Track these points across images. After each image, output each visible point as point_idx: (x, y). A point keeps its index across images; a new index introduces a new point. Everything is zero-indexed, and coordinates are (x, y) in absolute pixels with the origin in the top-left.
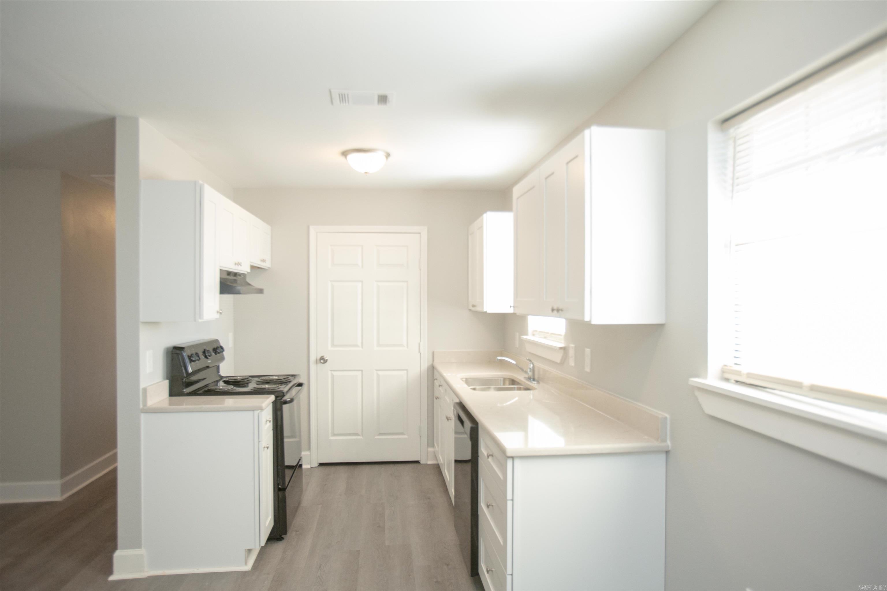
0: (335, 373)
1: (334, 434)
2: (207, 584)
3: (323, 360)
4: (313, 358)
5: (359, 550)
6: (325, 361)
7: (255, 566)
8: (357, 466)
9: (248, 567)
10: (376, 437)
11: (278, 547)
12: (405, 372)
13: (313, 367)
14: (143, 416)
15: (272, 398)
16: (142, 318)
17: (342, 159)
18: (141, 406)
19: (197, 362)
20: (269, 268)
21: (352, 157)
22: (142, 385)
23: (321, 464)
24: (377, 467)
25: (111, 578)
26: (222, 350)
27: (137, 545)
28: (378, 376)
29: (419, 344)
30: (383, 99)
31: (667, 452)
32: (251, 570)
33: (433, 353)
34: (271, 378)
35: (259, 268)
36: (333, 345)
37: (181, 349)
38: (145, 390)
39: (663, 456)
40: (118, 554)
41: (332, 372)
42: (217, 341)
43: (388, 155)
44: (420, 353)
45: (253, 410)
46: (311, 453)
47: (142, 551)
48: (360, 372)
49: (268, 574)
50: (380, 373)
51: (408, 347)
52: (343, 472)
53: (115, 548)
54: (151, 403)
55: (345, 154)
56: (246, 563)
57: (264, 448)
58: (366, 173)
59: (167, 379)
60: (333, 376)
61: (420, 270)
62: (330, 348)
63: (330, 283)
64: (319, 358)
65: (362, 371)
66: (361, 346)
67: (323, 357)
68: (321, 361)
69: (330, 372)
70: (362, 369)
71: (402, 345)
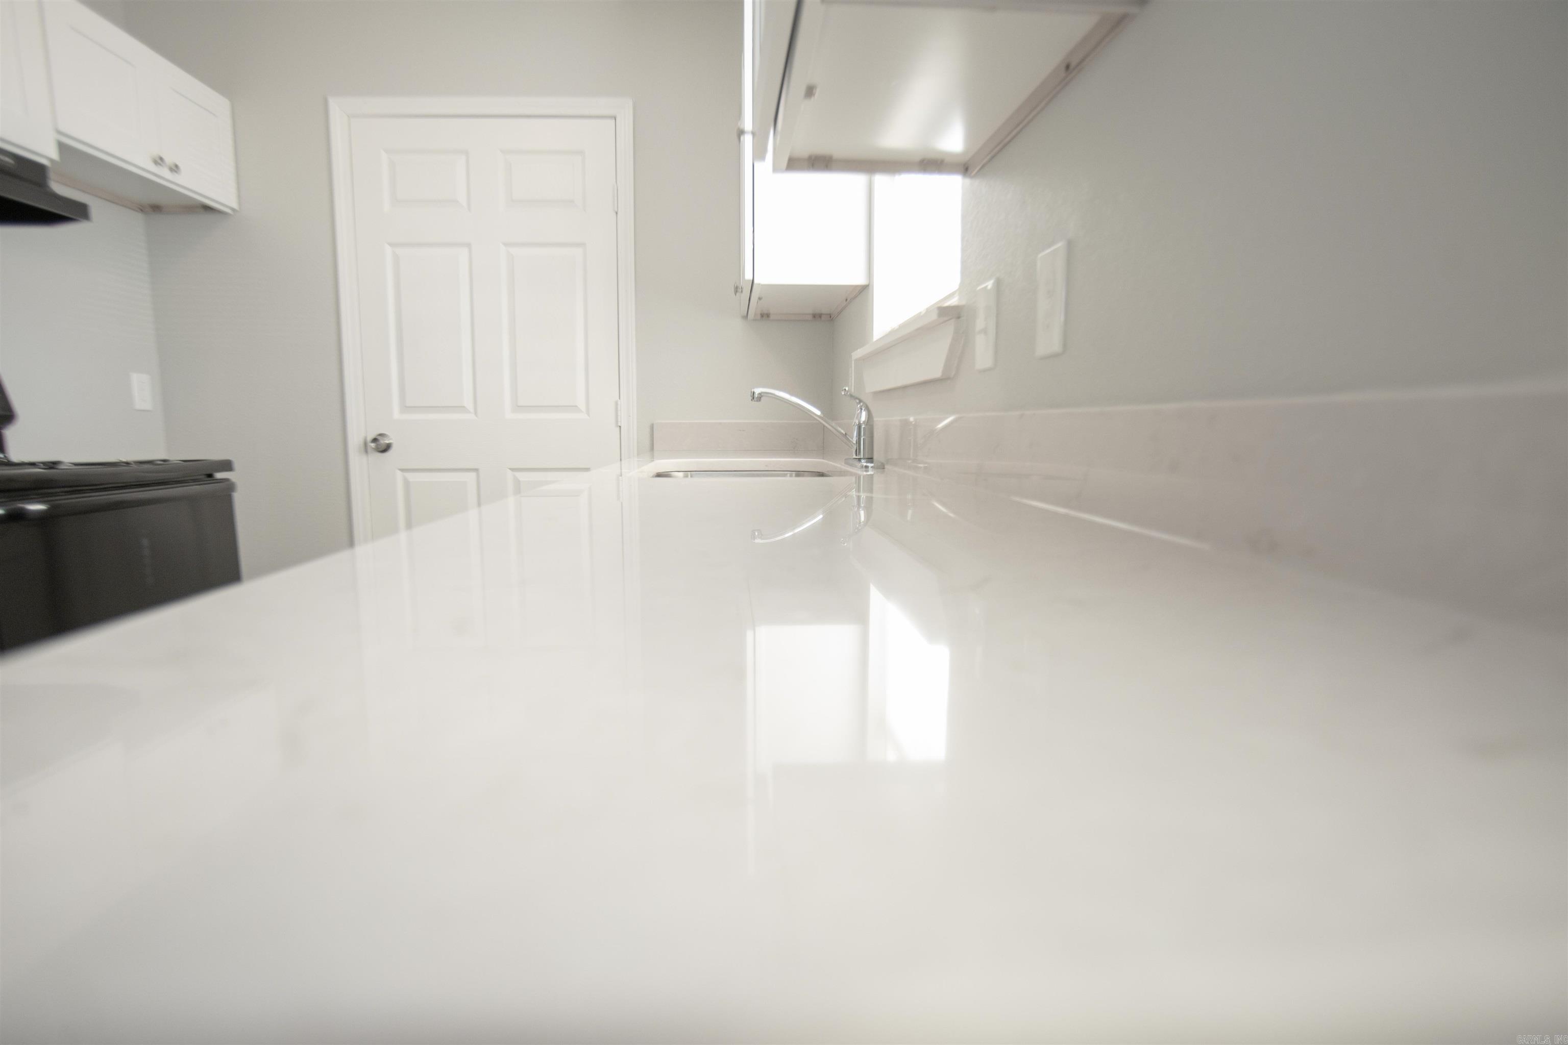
0: (413, 477)
3: (382, 445)
4: (356, 436)
6: (386, 449)
13: (356, 459)
20: (233, 210)
28: (517, 483)
29: (616, 404)
33: (652, 427)
36: (405, 408)
41: (406, 474)
44: (617, 425)
48: (473, 475)
50: (522, 476)
51: (588, 413)
60: (407, 484)
61: (617, 213)
62: (396, 414)
63: (388, 250)
64: (370, 438)
65: (476, 470)
66: (472, 410)
67: (379, 438)
68: (373, 445)
69: (399, 473)
70: (476, 467)
71: (574, 408)
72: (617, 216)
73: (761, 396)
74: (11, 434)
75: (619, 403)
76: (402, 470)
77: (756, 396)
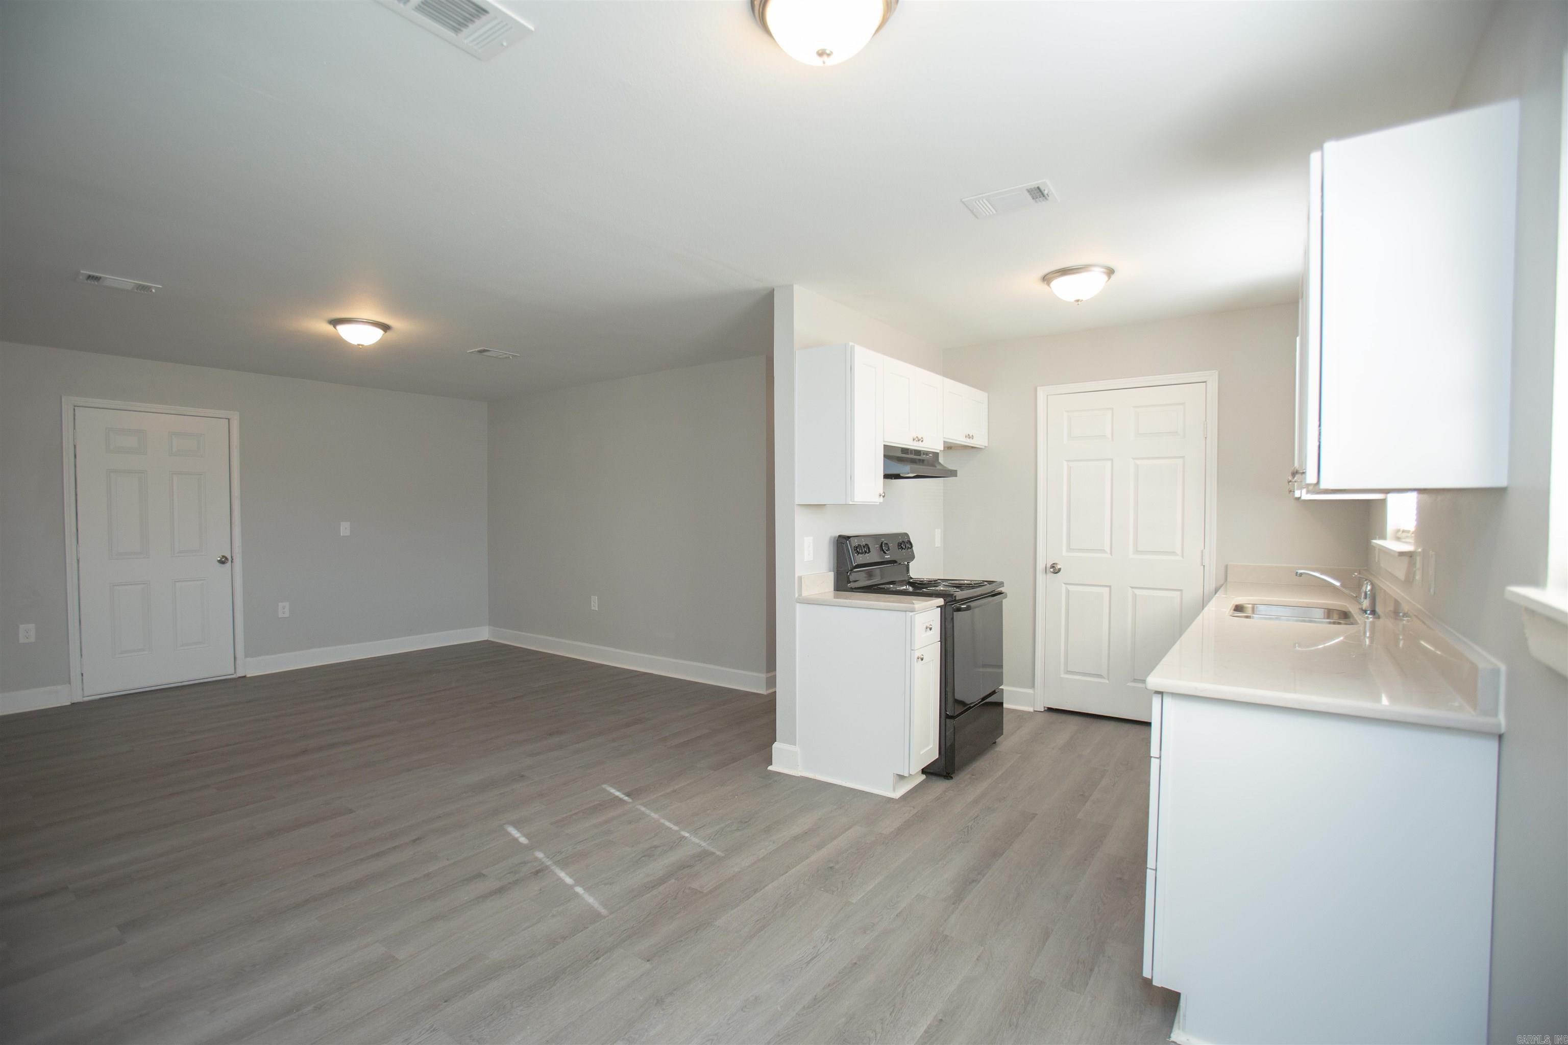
0: (1071, 588)
1: (1068, 671)
2: (848, 798)
3: (1055, 570)
4: (1041, 566)
5: (1036, 814)
6: (1057, 571)
7: (904, 797)
8: (1099, 720)
9: (897, 794)
10: (1128, 684)
11: (940, 786)
12: (1179, 593)
13: (1040, 577)
14: (798, 607)
15: (940, 601)
16: (798, 501)
17: (1043, 287)
18: (797, 596)
19: (867, 555)
20: (985, 447)
21: (1059, 284)
22: (798, 574)
23: (1050, 710)
24: (1127, 726)
25: (770, 768)
26: (910, 546)
27: (792, 742)
28: (1135, 596)
29: (1202, 552)
30: (1038, 193)
31: (1500, 737)
32: (898, 799)
33: (1226, 567)
34: (962, 582)
35: (972, 447)
36: (1069, 549)
37: (848, 538)
38: (800, 578)
39: (1493, 745)
40: (775, 745)
41: (1068, 586)
42: (906, 535)
43: (1110, 272)
44: (1202, 564)
45: (906, 611)
46: (1034, 691)
47: (796, 749)
48: (1107, 589)
49: (914, 808)
50: (1137, 592)
51: (1183, 556)
52: (1074, 723)
53: (774, 740)
54: (805, 593)
55: (1046, 279)
56: (894, 790)
57: (918, 658)
58: (1078, 301)
59: (830, 571)
60: (1068, 592)
61: (1206, 438)
62: (1064, 553)
63: (1065, 463)
64: (1049, 566)
65: (1110, 587)
66: (1109, 552)
67: (1055, 565)
68: (1052, 570)
69: (1063, 585)
70: (1110, 585)
71: (1173, 553)
72: (1206, 441)
73: (1301, 574)
74: (912, 565)
75: (1204, 551)
76: (1066, 584)
77: (1298, 574)
